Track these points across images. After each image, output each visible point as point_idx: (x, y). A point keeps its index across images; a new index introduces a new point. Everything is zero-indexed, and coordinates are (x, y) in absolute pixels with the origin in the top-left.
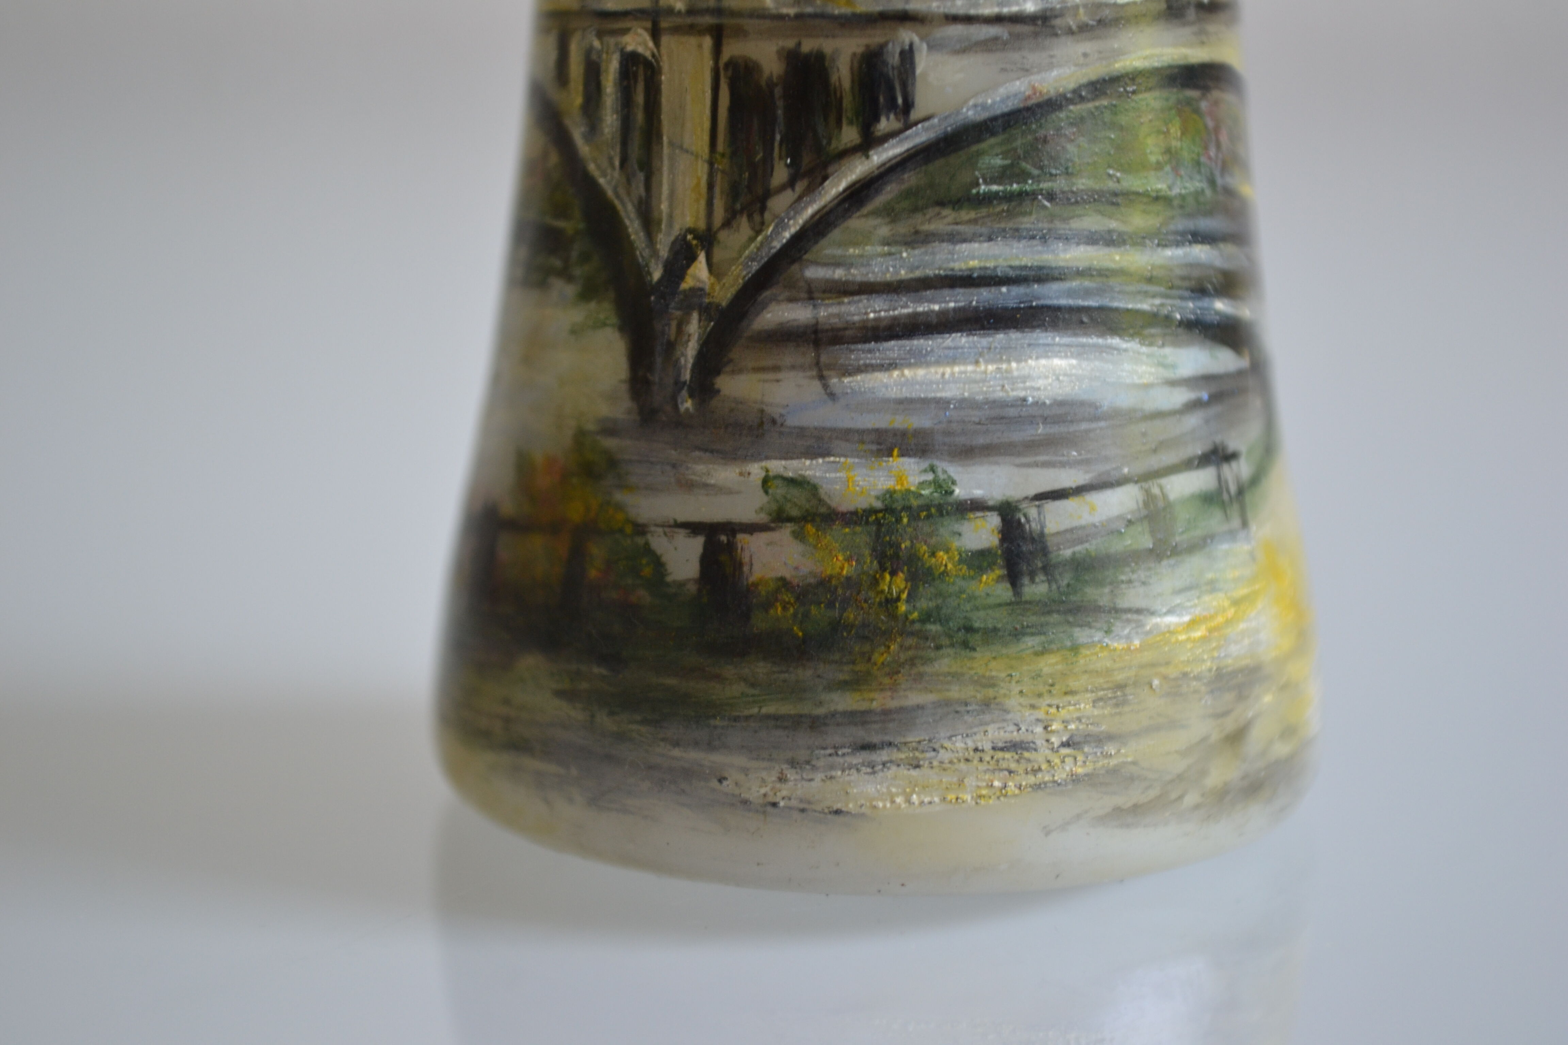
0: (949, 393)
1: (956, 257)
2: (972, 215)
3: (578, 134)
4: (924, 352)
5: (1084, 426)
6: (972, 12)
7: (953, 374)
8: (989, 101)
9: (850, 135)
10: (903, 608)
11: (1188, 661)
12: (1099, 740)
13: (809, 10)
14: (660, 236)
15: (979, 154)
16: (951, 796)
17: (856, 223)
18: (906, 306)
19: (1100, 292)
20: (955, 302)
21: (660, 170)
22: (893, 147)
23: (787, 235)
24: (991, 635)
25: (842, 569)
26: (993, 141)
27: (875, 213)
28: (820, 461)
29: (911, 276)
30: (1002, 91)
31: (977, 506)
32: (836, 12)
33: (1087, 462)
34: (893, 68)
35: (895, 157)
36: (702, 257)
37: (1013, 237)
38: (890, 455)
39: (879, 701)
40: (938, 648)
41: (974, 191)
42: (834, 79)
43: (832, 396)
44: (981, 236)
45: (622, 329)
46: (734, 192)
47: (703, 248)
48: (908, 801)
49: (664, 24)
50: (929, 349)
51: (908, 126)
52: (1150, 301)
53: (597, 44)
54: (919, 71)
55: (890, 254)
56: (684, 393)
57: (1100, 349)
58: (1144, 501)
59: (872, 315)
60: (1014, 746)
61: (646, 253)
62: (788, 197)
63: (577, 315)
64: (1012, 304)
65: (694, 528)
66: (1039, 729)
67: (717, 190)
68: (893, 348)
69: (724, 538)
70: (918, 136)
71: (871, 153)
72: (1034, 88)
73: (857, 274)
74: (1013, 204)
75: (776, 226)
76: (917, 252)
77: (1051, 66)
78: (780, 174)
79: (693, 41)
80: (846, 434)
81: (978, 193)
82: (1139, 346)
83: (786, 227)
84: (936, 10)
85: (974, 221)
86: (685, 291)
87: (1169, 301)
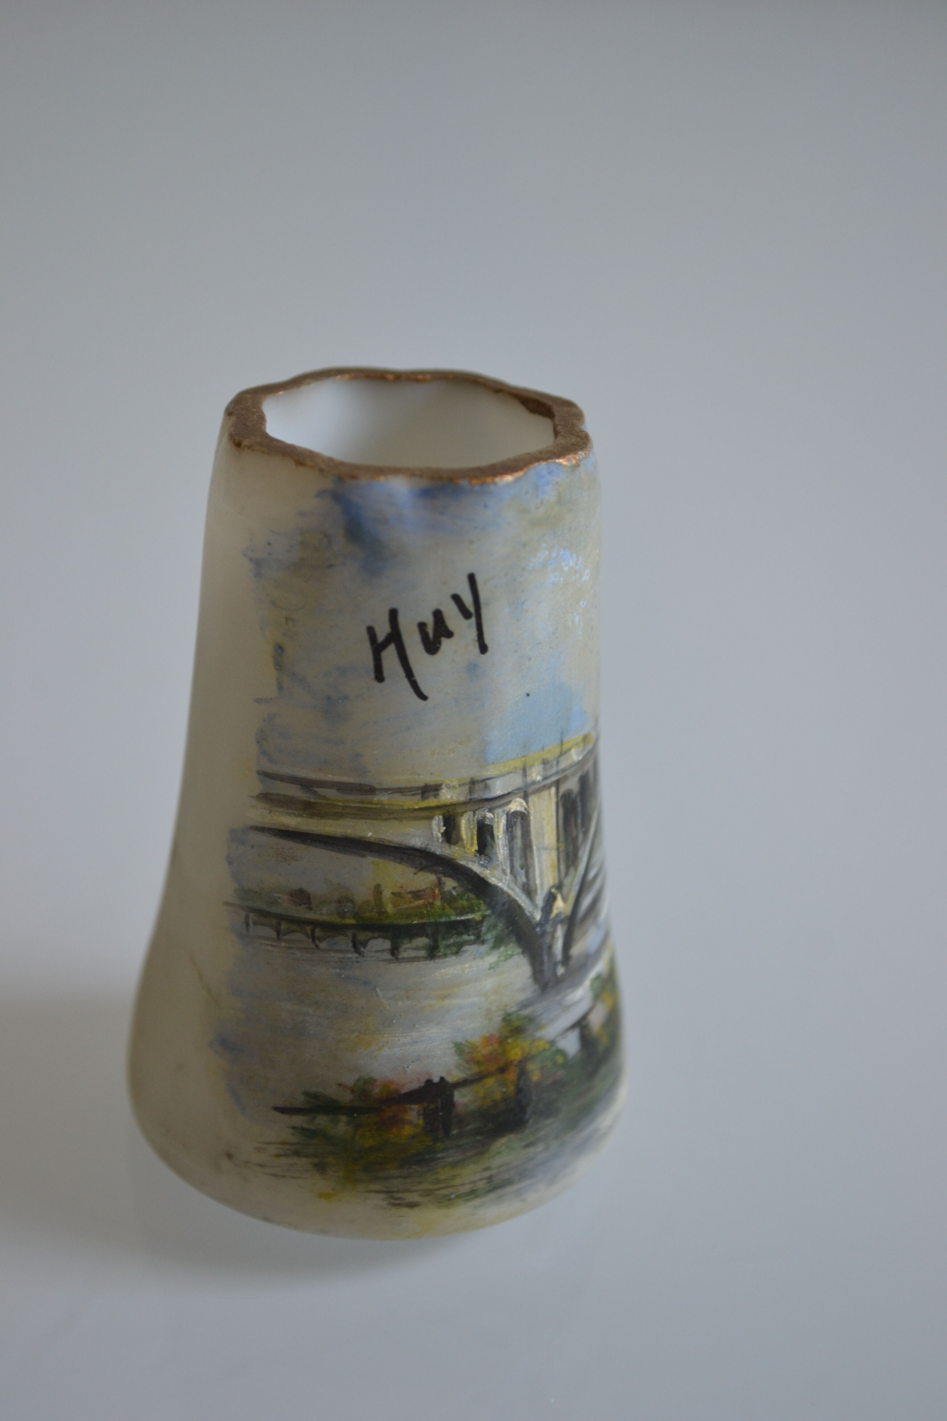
3: (476, 866)
9: (594, 803)
13: (585, 753)
14: (538, 898)
21: (533, 865)
23: (585, 865)
25: (611, 1003)
28: (600, 962)
36: (559, 897)
42: (590, 780)
43: (599, 928)
45: (523, 953)
46: (567, 859)
49: (531, 791)
53: (489, 815)
56: (559, 966)
59: (600, 884)
61: (532, 910)
62: (583, 847)
65: (573, 1027)
67: (561, 861)
69: (584, 1023)
71: (596, 807)
73: (597, 868)
75: (581, 864)
78: (581, 838)
79: (546, 793)
80: (602, 944)
83: (584, 862)
86: (554, 917)
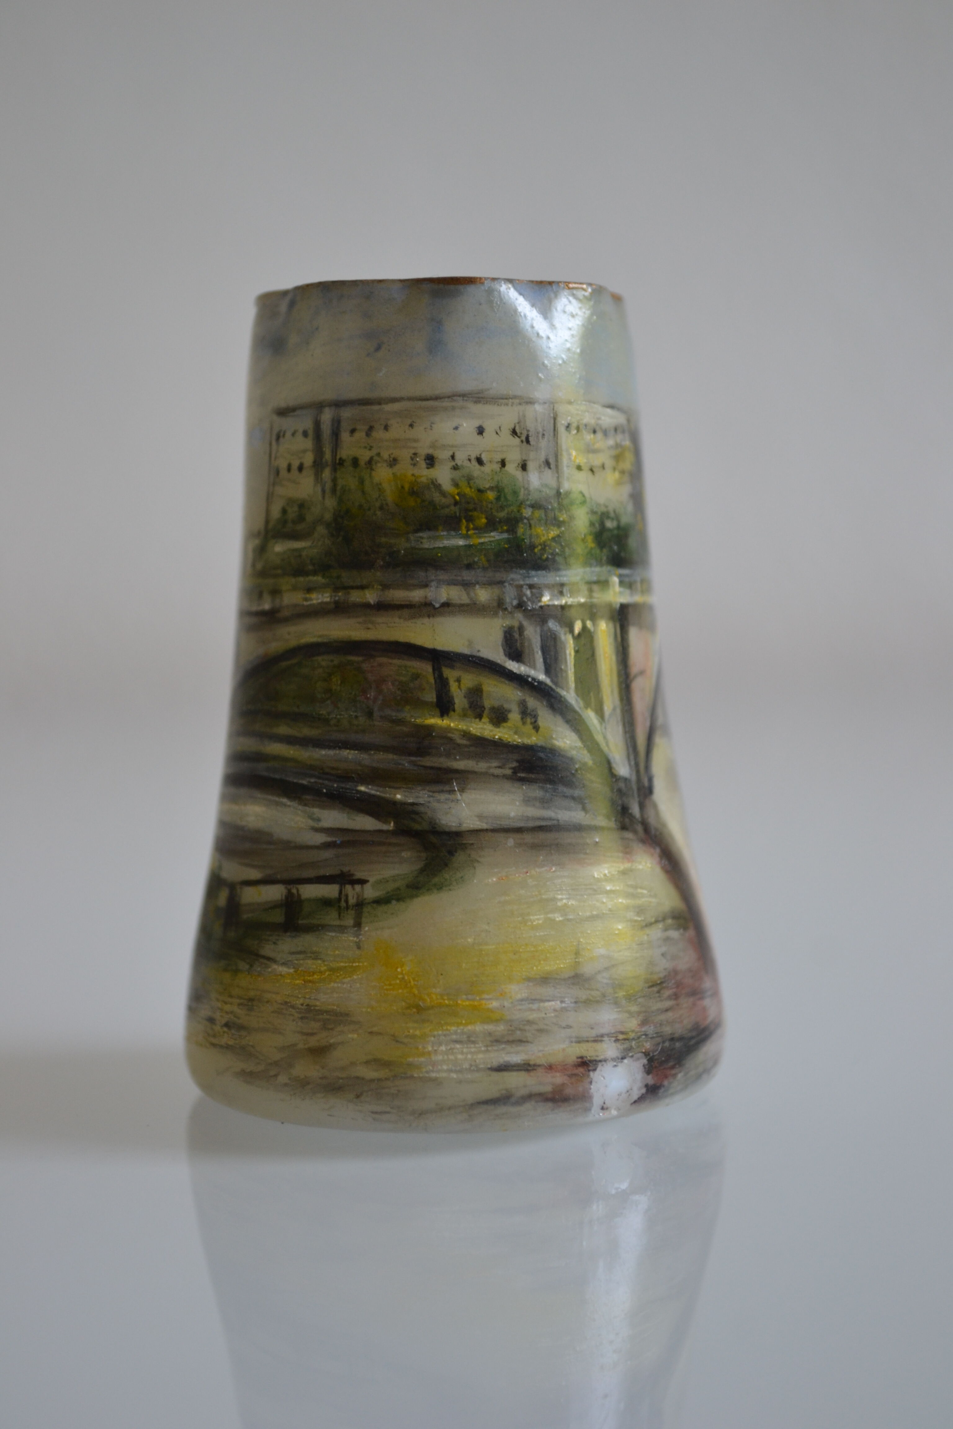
5: (264, 846)
6: (250, 610)
11: (288, 995)
12: (238, 1027)
24: (214, 956)
26: (252, 680)
30: (256, 653)
33: (262, 867)
37: (252, 735)
52: (308, 779)
57: (276, 803)
58: (286, 896)
60: (211, 1020)
64: (246, 772)
66: (218, 1014)
72: (266, 652)
74: (254, 717)
77: (273, 640)
82: (297, 805)
87: (320, 781)
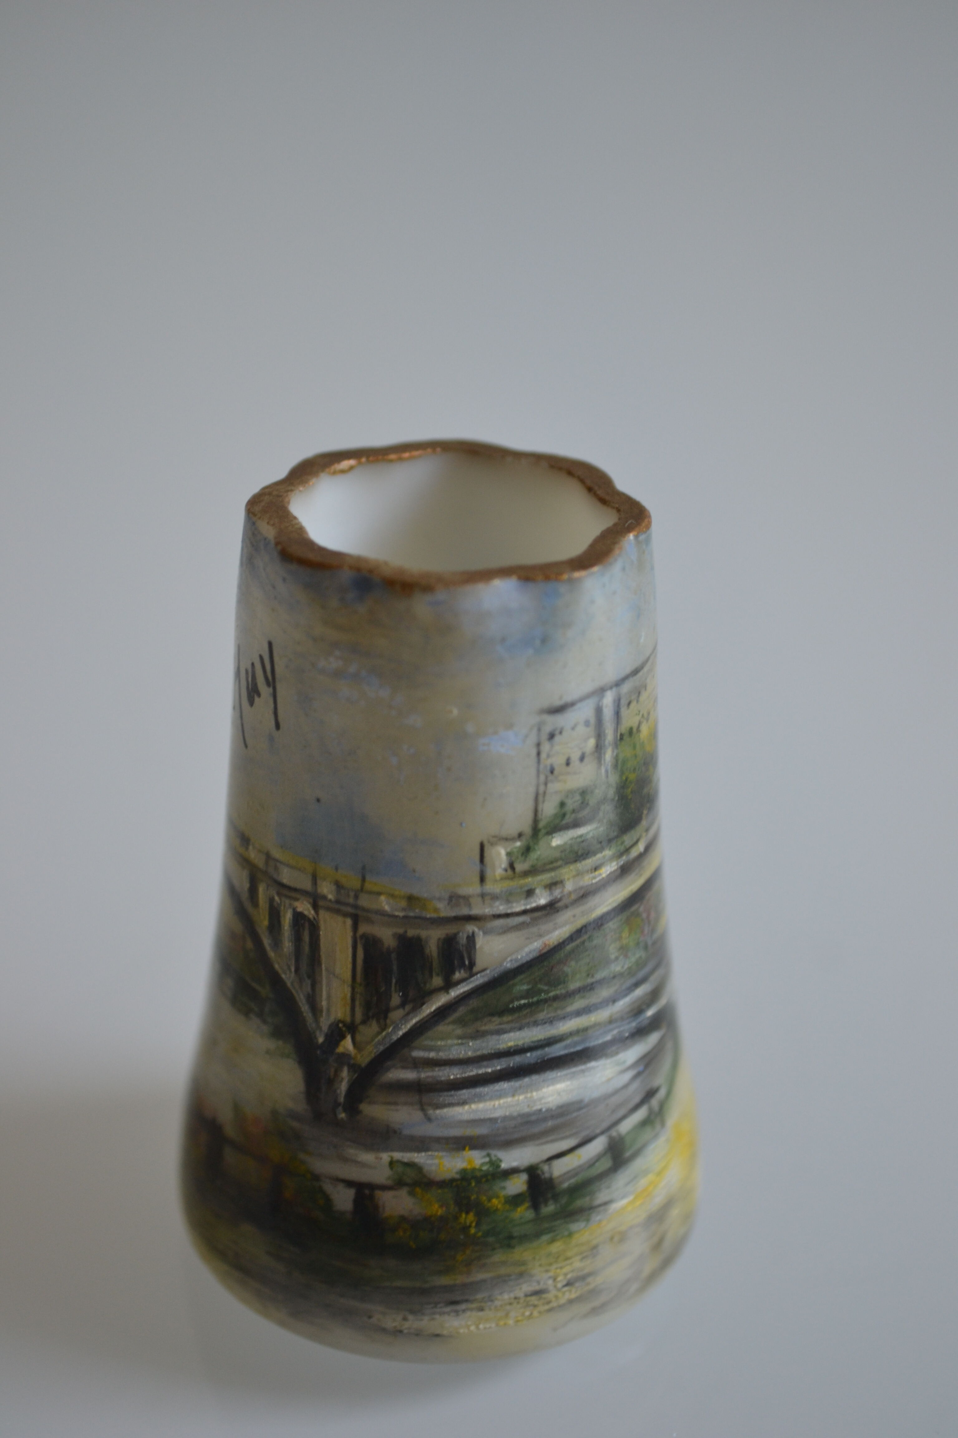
0: (497, 1114)
1: (500, 1042)
2: (510, 1018)
3: (266, 942)
4: (483, 1094)
5: (575, 1114)
6: (509, 911)
7: (499, 1104)
8: (519, 957)
9: (437, 981)
10: (473, 1231)
11: (633, 1219)
12: (583, 1278)
13: (411, 914)
14: (322, 1019)
15: (514, 985)
16: (502, 1323)
17: (442, 1028)
18: (472, 1071)
19: (583, 1041)
20: (501, 1065)
22: (463, 987)
23: (401, 1033)
24: (524, 1238)
25: (437, 1211)
26: (522, 977)
27: (454, 1022)
28: (423, 1154)
29: (474, 1055)
30: (527, 950)
31: (514, 1171)
32: (428, 916)
33: (575, 1134)
34: (462, 946)
35: (464, 992)
36: (349, 1038)
37: (534, 1025)
38: (464, 1149)
39: (460, 1279)
40: (494, 1249)
41: (511, 1006)
42: (427, 951)
43: (429, 1119)
44: (515, 1028)
45: (299, 1063)
46: (367, 1006)
47: (349, 1033)
48: (477, 1327)
49: (321, 903)
50: (485, 1093)
51: (472, 975)
52: (612, 1033)
53: (277, 898)
54: (478, 946)
55: (462, 1044)
56: (340, 1109)
57: (583, 1071)
58: (608, 1142)
59: (452, 1077)
60: (537, 1293)
61: (314, 1025)
62: (400, 1013)
63: (271, 1044)
64: (532, 1061)
65: (349, 1183)
66: (550, 1282)
67: (357, 1003)
68: (465, 1093)
69: (367, 1192)
70: (478, 980)
71: (450, 991)
72: (545, 944)
73: (443, 1055)
74: (533, 1008)
75: (394, 1028)
76: (478, 1042)
77: (555, 929)
78: (396, 999)
79: (340, 919)
80: (438, 1140)
81: (513, 1007)
82: (606, 1060)
83: (400, 1029)
84: (488, 914)
85: (512, 1021)
86: (338, 1054)
87: (622, 1028)
